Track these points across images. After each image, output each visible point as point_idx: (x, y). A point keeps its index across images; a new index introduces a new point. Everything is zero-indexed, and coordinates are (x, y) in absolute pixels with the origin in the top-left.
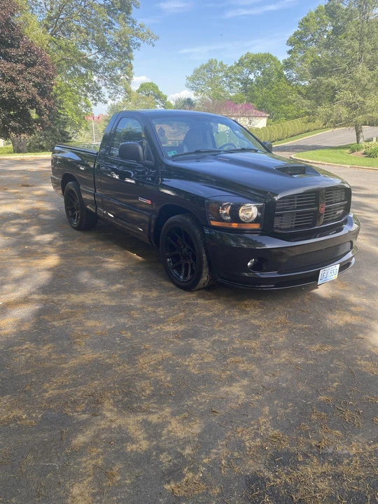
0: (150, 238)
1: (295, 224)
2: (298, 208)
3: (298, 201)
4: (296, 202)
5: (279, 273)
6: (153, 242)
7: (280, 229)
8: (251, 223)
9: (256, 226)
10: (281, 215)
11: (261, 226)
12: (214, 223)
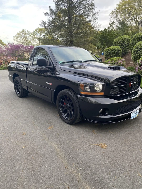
0: (52, 100)
1: (119, 92)
2: (120, 85)
3: (120, 81)
4: (119, 82)
5: (114, 115)
6: (53, 102)
7: (113, 94)
8: (100, 92)
9: (102, 94)
10: (113, 88)
11: (104, 94)
12: (82, 93)
